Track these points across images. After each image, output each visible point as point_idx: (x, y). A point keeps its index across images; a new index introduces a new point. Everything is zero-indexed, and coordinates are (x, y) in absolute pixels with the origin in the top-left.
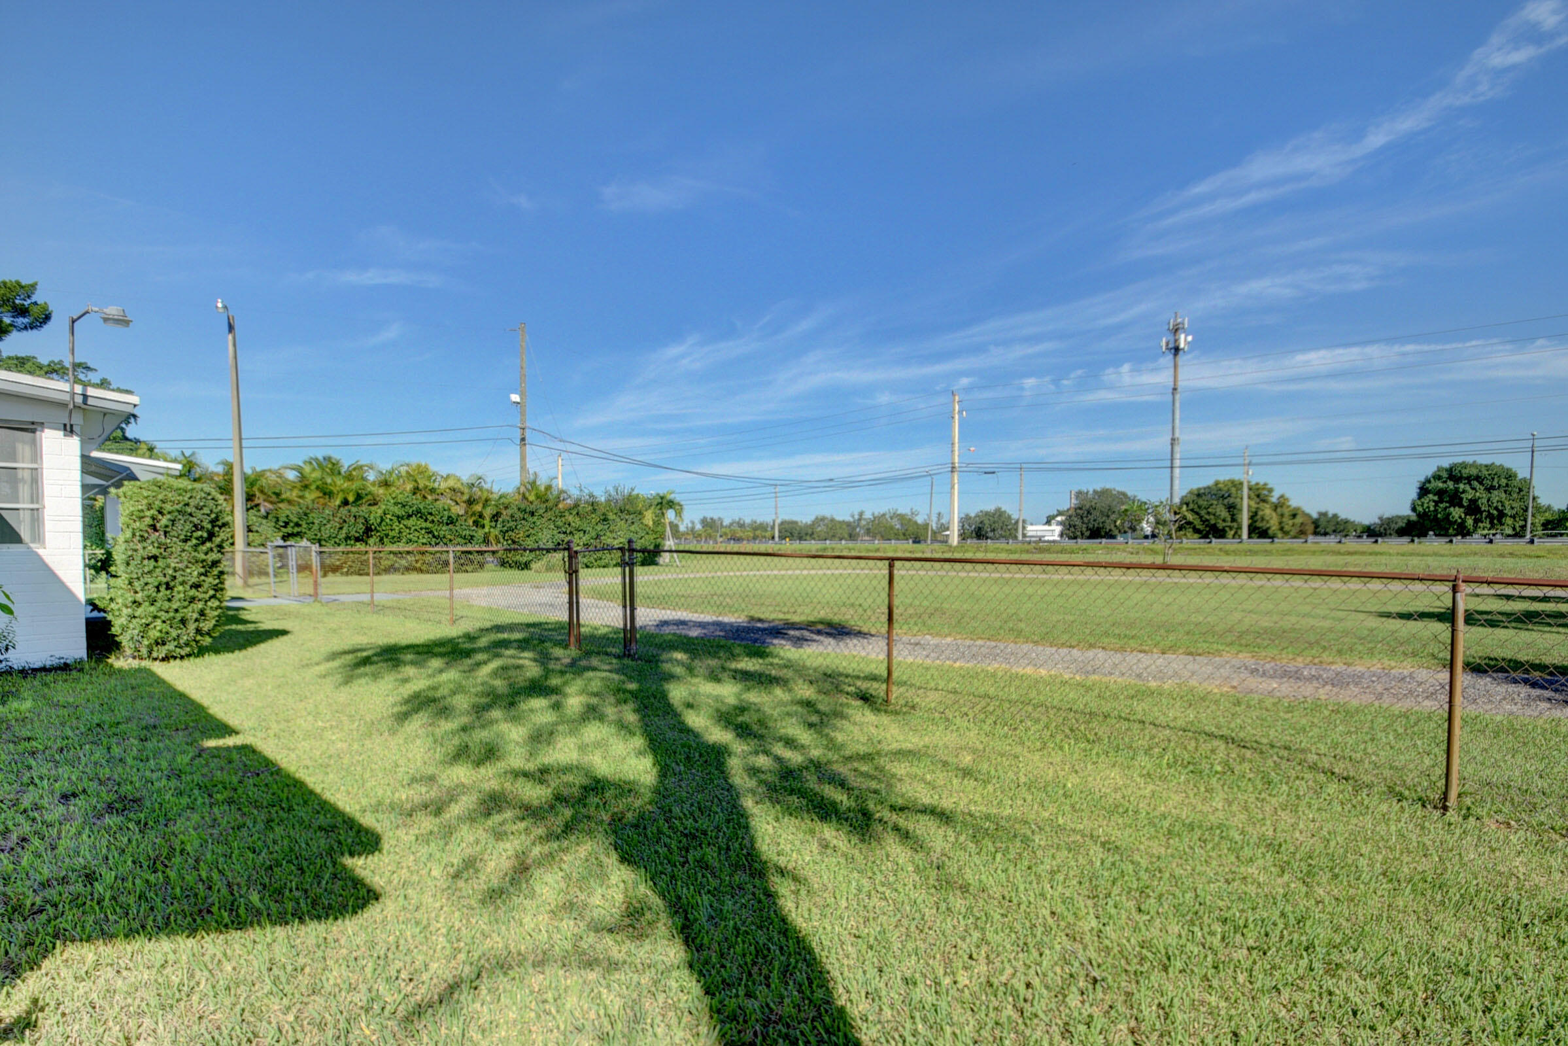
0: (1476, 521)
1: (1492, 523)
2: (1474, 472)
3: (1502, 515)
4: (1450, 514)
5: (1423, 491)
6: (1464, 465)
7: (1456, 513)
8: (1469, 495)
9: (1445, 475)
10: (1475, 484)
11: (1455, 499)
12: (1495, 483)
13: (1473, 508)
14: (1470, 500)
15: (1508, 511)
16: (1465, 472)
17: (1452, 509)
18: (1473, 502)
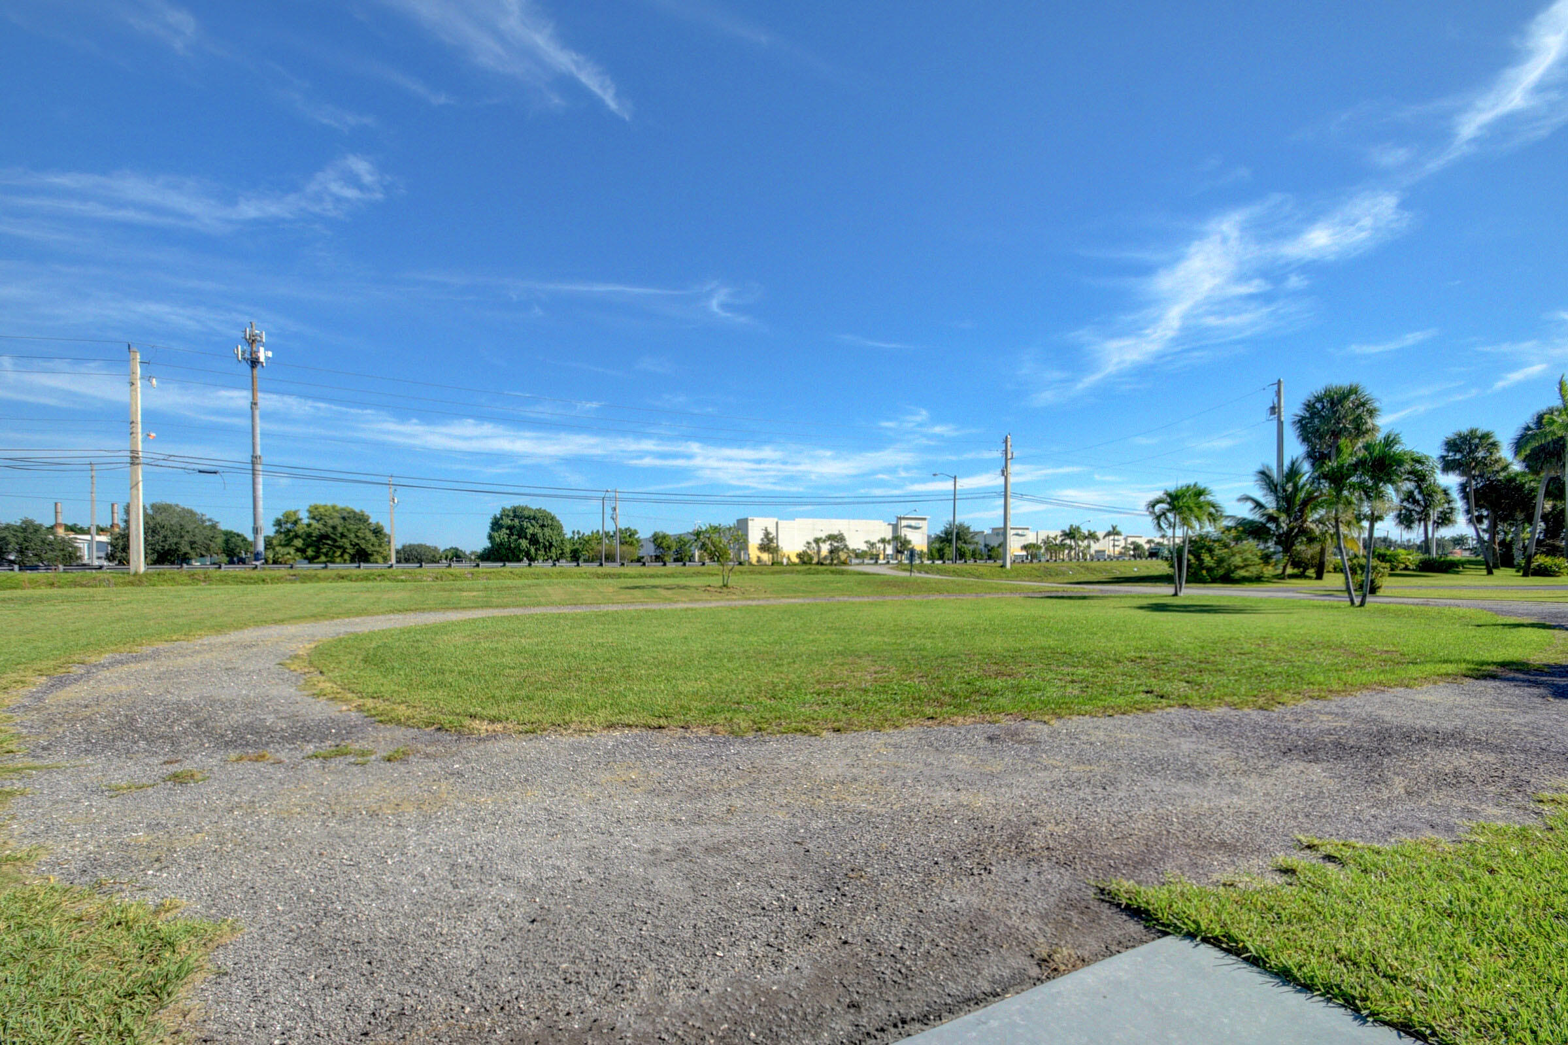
0: (536, 550)
1: (545, 551)
2: (532, 514)
3: (551, 545)
4: (520, 544)
5: (496, 525)
6: (524, 509)
7: (524, 543)
8: (530, 531)
9: (511, 514)
10: (533, 522)
11: (522, 533)
12: (545, 523)
13: (534, 540)
14: (532, 535)
15: (554, 543)
16: (526, 513)
17: (521, 541)
18: (533, 535)
